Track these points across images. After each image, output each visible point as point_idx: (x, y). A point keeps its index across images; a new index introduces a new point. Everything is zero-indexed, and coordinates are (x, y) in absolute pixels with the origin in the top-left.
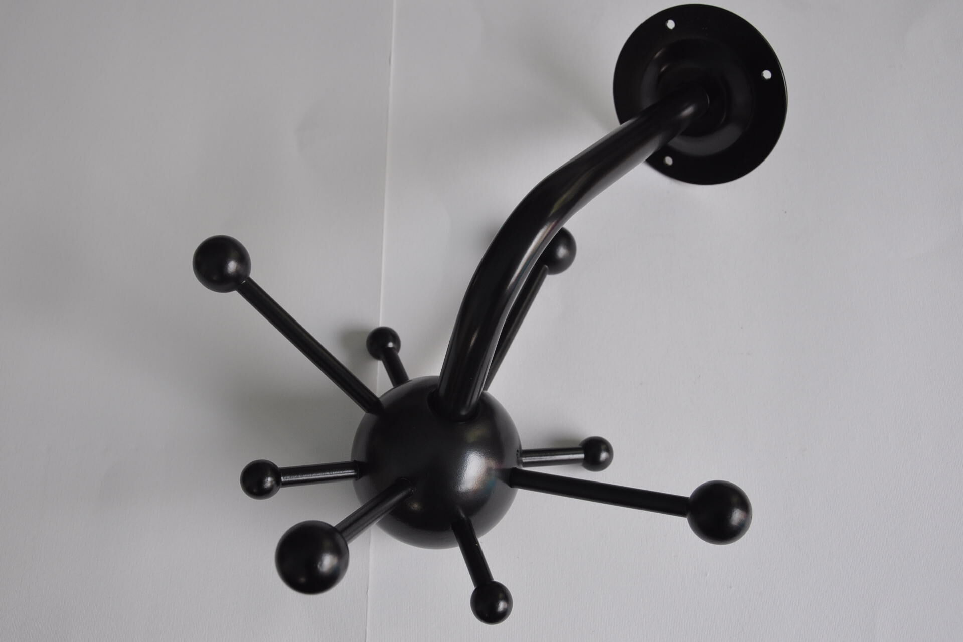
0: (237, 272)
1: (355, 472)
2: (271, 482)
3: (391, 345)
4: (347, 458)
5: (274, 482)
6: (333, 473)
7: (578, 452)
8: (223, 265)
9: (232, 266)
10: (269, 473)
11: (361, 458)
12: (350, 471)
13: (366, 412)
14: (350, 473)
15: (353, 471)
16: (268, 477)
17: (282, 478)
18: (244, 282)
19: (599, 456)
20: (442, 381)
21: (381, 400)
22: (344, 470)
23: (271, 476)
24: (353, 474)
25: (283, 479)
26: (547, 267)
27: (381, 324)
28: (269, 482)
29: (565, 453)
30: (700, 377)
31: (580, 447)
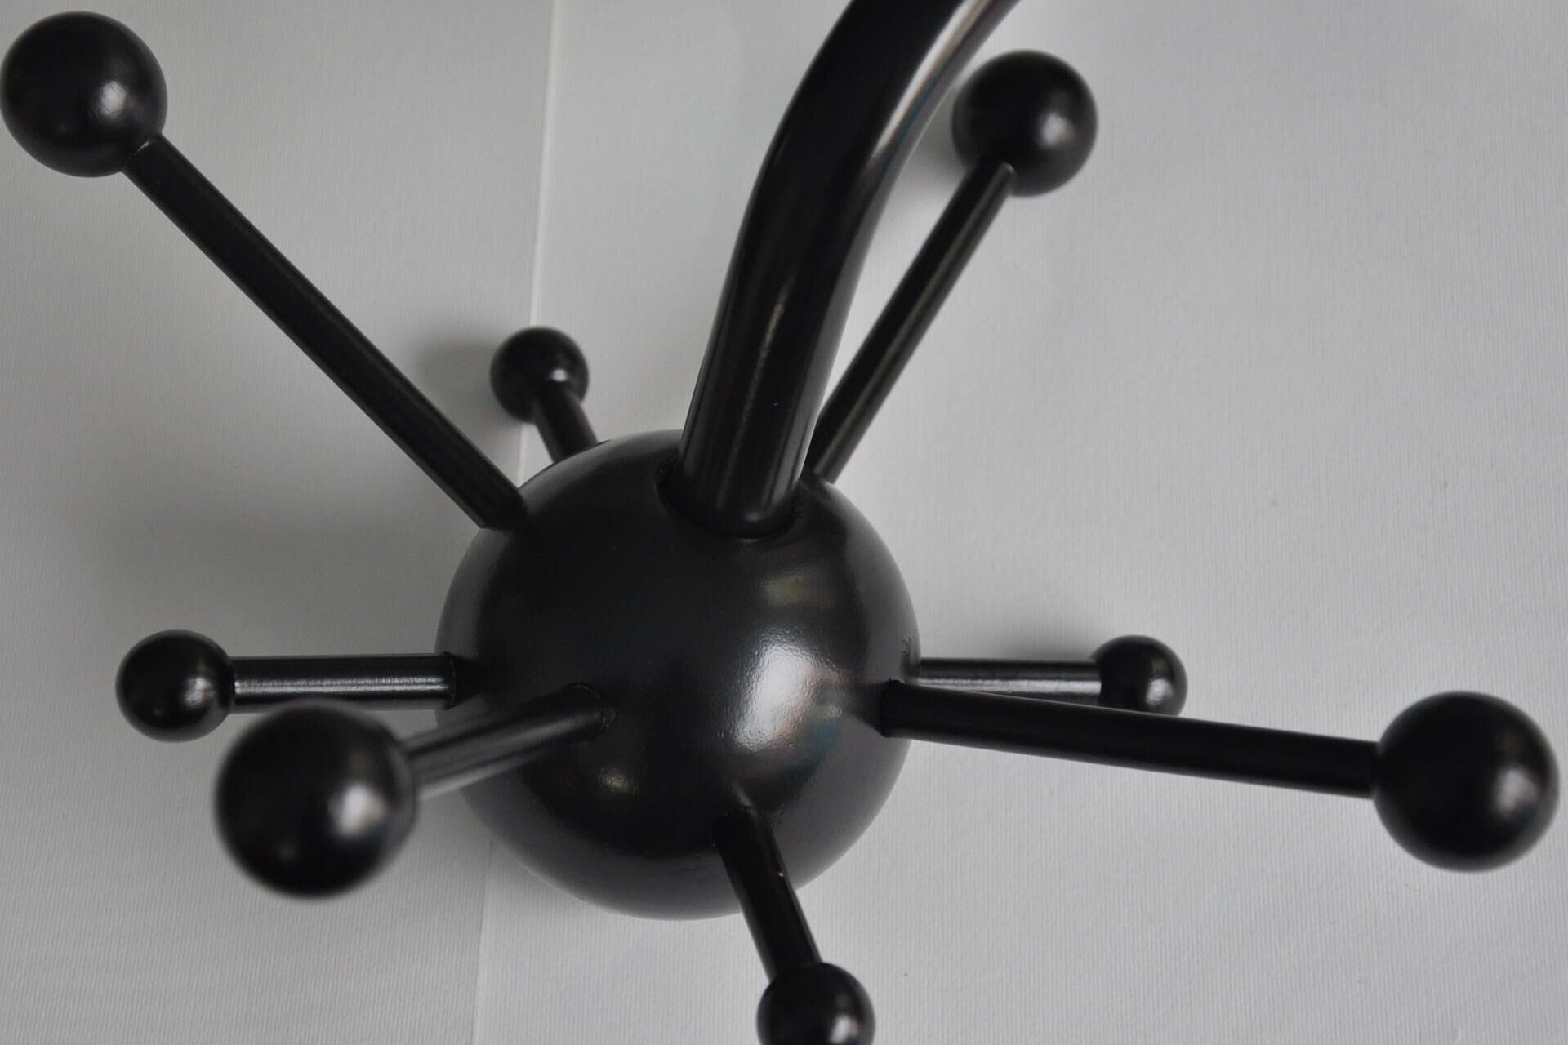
0: (126, 113)
1: (445, 682)
2: (205, 691)
3: (560, 375)
4: (425, 644)
5: (212, 694)
6: (383, 681)
7: (1085, 675)
8: (89, 95)
9: (113, 98)
10: (201, 667)
11: (463, 647)
12: (433, 680)
13: (481, 527)
14: (431, 684)
15: (439, 680)
16: (195, 674)
17: (237, 684)
18: (146, 144)
19: (1144, 688)
20: (688, 443)
21: (522, 493)
22: (414, 675)
23: (206, 676)
24: (437, 687)
25: (240, 688)
26: (1010, 168)
27: (536, 320)
28: (199, 688)
29: (1049, 675)
30: (1445, 484)
31: (1092, 661)
